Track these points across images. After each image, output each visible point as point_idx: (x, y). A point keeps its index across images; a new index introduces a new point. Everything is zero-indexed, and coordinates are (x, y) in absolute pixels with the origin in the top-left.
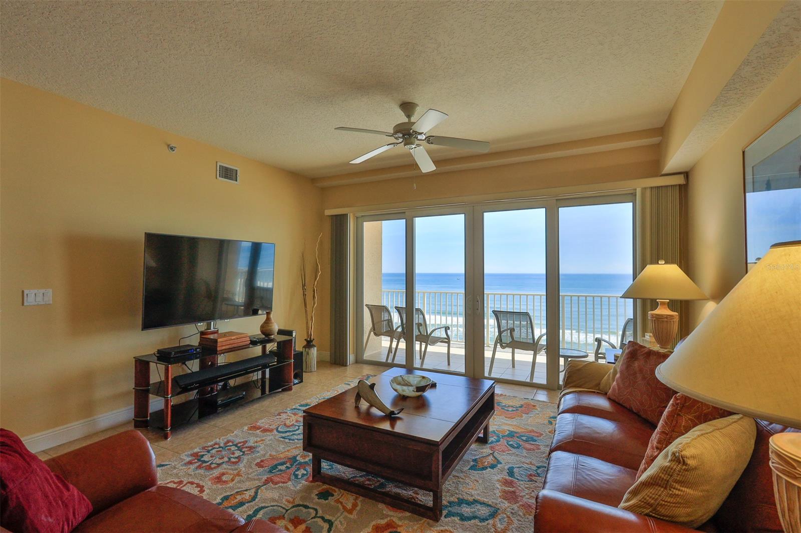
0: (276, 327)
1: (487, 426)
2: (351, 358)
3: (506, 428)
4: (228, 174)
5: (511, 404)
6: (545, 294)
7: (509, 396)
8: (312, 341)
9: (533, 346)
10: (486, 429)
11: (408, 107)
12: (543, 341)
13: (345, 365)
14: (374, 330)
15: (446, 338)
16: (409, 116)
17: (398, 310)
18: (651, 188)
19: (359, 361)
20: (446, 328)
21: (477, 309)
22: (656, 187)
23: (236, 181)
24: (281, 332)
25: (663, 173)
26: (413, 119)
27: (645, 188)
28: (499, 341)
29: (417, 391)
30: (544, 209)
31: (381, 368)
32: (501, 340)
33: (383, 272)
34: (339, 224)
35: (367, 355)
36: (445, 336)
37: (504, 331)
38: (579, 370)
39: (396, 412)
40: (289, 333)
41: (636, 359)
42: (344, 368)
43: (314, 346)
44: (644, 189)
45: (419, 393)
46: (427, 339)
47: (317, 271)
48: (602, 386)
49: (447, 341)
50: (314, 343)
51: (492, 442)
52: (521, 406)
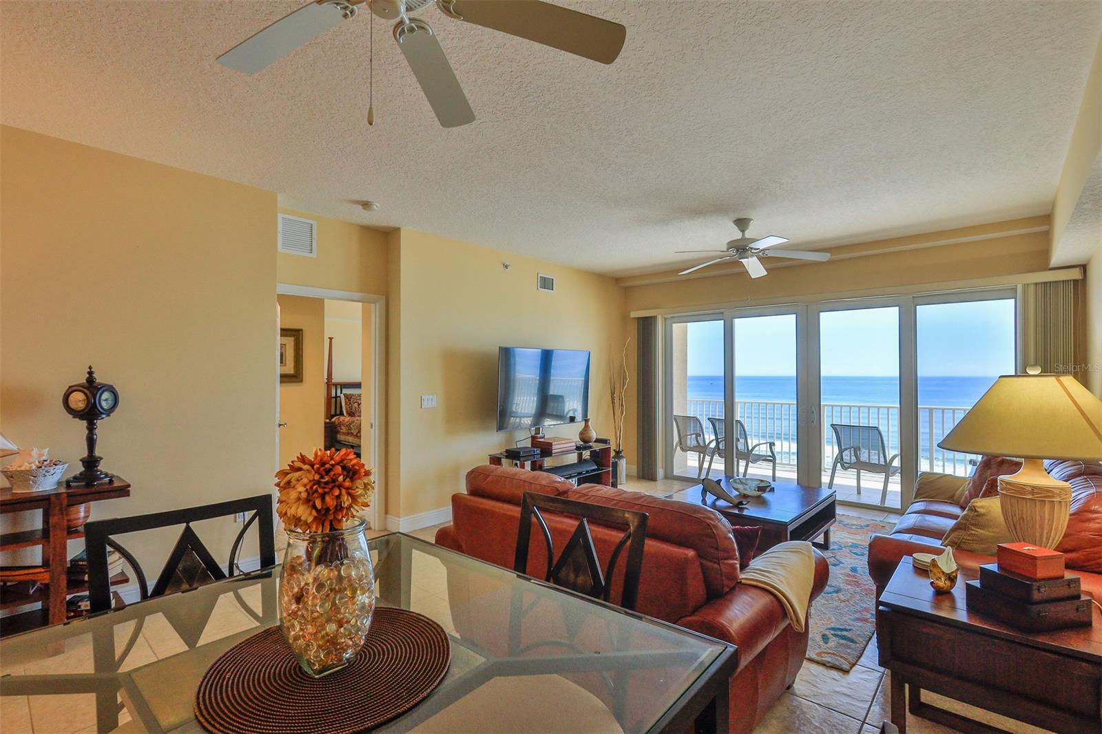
0: (594, 435)
1: (827, 530)
2: (660, 472)
3: (849, 541)
4: (546, 284)
5: (855, 523)
6: (899, 406)
7: (853, 517)
8: (621, 452)
9: (884, 468)
10: (826, 534)
11: (742, 223)
12: (896, 463)
13: (656, 481)
14: (681, 444)
15: (770, 456)
16: (743, 231)
17: (712, 422)
18: (1036, 284)
19: (669, 476)
20: (770, 444)
21: (813, 422)
22: (1042, 283)
23: (552, 289)
24: (598, 441)
25: (1051, 266)
26: (748, 235)
27: (1028, 284)
28: (839, 459)
29: (758, 491)
30: (898, 308)
31: (690, 484)
32: (842, 459)
33: (689, 374)
34: (646, 327)
35: (677, 471)
36: (770, 454)
37: (846, 449)
38: (931, 482)
39: (744, 503)
40: (605, 441)
41: (989, 468)
42: (654, 483)
43: (622, 457)
44: (1026, 286)
45: (759, 493)
46: (749, 456)
47: (625, 378)
48: (955, 498)
49: (772, 459)
50: (622, 454)
51: (833, 549)
52: (867, 526)
